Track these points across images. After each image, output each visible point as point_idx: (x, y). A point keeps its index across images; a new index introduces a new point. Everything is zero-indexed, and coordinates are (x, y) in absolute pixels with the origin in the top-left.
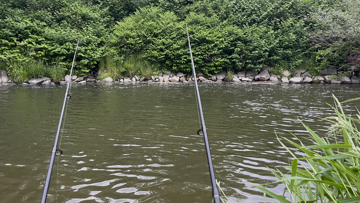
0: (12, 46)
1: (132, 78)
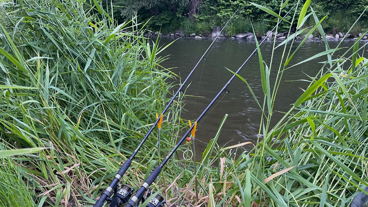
0: (227, 5)
1: (336, 35)
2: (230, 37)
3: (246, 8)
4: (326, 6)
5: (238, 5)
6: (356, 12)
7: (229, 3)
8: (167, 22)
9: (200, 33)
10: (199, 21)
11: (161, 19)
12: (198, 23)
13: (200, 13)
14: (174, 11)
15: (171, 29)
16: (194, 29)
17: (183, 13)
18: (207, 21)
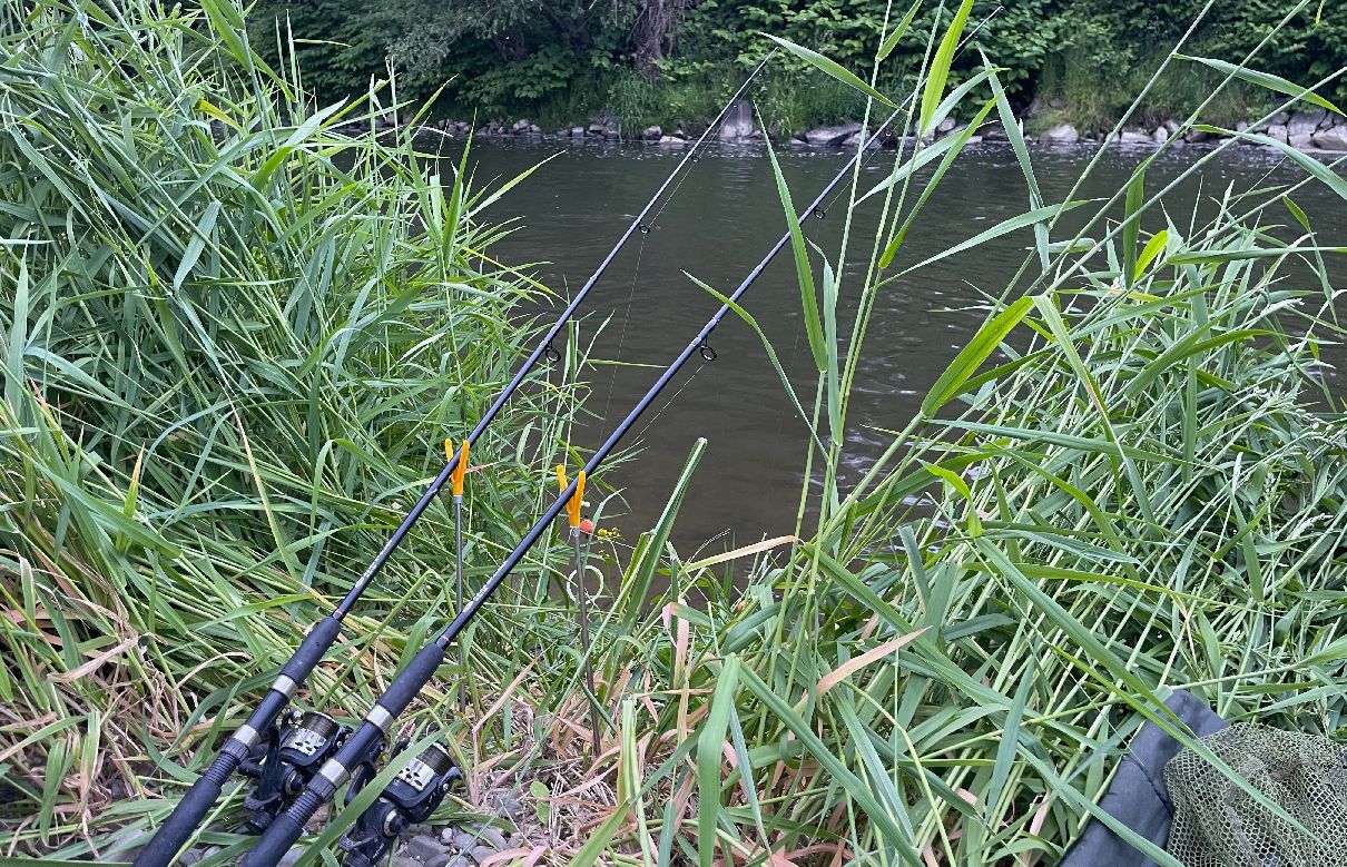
0: (775, 24)
1: (1156, 130)
2: (786, 139)
3: (840, 36)
4: (1122, 27)
5: (810, 25)
6: (1228, 46)
7: (779, 18)
8: (559, 85)
9: (679, 126)
10: (674, 82)
11: (534, 75)
12: (668, 87)
13: (676, 53)
14: (582, 45)
15: (575, 112)
16: (657, 110)
17: (616, 53)
18: (704, 80)
